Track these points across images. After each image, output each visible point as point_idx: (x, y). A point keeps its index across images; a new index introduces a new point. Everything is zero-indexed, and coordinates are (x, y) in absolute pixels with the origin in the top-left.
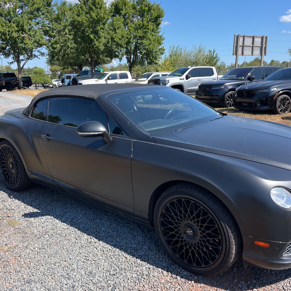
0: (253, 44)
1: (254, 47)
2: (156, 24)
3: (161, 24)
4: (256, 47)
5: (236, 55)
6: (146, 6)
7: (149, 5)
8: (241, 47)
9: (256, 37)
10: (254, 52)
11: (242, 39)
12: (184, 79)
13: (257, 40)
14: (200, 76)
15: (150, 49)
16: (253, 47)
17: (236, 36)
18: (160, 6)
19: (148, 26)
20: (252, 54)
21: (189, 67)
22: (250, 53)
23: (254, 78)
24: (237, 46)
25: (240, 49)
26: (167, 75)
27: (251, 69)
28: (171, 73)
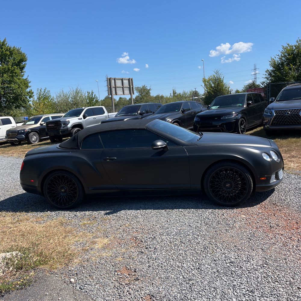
0: (123, 85)
2: (20, 68)
3: (25, 68)
4: (126, 87)
5: (111, 95)
6: (7, 50)
7: (10, 49)
8: (114, 88)
9: (124, 79)
10: (125, 92)
11: (114, 81)
12: (81, 119)
13: (125, 82)
14: (94, 115)
15: (18, 93)
16: (123, 88)
18: (21, 50)
19: (14, 70)
20: (123, 93)
21: (83, 108)
22: (122, 93)
23: (144, 113)
24: (110, 87)
25: (113, 90)
26: (61, 116)
27: (140, 106)
28: (66, 115)
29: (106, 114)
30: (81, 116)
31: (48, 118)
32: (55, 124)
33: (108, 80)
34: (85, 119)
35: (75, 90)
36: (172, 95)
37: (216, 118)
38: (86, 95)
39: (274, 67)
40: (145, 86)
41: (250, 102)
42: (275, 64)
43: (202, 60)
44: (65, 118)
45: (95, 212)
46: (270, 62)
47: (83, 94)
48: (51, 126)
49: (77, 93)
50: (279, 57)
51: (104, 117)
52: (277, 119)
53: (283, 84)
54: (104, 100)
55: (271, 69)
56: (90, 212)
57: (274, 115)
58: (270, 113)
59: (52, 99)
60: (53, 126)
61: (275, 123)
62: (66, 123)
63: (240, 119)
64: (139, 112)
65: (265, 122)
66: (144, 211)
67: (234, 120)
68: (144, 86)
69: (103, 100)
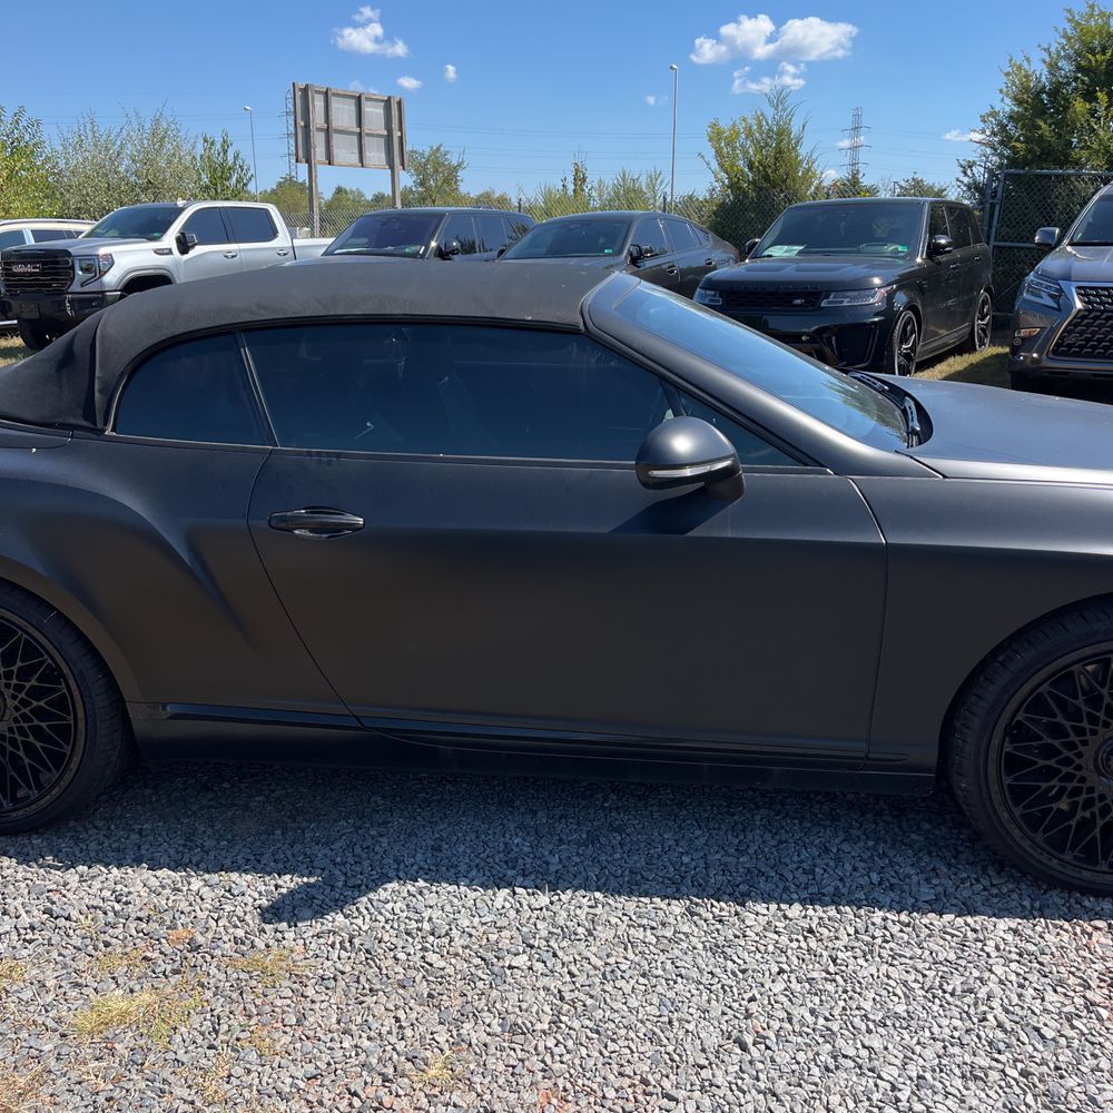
0: (360, 124)
1: (363, 134)
4: (372, 135)
5: (307, 162)
8: (323, 134)
9: (368, 99)
10: (367, 154)
11: (322, 104)
12: (170, 252)
13: (370, 110)
16: (360, 134)
17: (300, 89)
20: (361, 160)
21: (180, 203)
22: (355, 158)
23: (454, 252)
24: (307, 127)
25: (318, 140)
26: (79, 233)
27: (440, 216)
28: (98, 227)
29: (282, 240)
30: (169, 239)
31: (18, 236)
32: (44, 263)
33: (299, 94)
34: (186, 257)
35: (148, 126)
36: (571, 187)
37: (798, 301)
38: (200, 150)
39: (1019, 102)
40: (442, 148)
41: (943, 241)
42: (1026, 89)
43: (672, 67)
44: (94, 241)
45: (196, 884)
46: (1008, 74)
47: (186, 147)
48: (23, 274)
49: (159, 138)
50: (1048, 60)
51: (273, 255)
52: (1088, 325)
53: (1057, 176)
54: (273, 191)
55: (1007, 106)
56: (163, 873)
57: (1072, 306)
58: (1051, 296)
59: (48, 159)
60: (32, 274)
61: (1070, 346)
62: (95, 268)
63: (902, 312)
64: (433, 244)
65: (1023, 339)
66: (543, 900)
67: (876, 315)
68: (438, 149)
69: (269, 190)
